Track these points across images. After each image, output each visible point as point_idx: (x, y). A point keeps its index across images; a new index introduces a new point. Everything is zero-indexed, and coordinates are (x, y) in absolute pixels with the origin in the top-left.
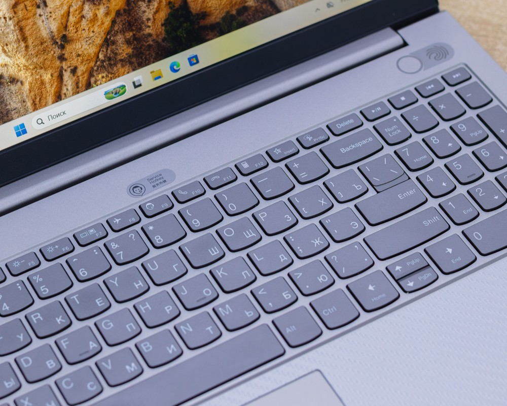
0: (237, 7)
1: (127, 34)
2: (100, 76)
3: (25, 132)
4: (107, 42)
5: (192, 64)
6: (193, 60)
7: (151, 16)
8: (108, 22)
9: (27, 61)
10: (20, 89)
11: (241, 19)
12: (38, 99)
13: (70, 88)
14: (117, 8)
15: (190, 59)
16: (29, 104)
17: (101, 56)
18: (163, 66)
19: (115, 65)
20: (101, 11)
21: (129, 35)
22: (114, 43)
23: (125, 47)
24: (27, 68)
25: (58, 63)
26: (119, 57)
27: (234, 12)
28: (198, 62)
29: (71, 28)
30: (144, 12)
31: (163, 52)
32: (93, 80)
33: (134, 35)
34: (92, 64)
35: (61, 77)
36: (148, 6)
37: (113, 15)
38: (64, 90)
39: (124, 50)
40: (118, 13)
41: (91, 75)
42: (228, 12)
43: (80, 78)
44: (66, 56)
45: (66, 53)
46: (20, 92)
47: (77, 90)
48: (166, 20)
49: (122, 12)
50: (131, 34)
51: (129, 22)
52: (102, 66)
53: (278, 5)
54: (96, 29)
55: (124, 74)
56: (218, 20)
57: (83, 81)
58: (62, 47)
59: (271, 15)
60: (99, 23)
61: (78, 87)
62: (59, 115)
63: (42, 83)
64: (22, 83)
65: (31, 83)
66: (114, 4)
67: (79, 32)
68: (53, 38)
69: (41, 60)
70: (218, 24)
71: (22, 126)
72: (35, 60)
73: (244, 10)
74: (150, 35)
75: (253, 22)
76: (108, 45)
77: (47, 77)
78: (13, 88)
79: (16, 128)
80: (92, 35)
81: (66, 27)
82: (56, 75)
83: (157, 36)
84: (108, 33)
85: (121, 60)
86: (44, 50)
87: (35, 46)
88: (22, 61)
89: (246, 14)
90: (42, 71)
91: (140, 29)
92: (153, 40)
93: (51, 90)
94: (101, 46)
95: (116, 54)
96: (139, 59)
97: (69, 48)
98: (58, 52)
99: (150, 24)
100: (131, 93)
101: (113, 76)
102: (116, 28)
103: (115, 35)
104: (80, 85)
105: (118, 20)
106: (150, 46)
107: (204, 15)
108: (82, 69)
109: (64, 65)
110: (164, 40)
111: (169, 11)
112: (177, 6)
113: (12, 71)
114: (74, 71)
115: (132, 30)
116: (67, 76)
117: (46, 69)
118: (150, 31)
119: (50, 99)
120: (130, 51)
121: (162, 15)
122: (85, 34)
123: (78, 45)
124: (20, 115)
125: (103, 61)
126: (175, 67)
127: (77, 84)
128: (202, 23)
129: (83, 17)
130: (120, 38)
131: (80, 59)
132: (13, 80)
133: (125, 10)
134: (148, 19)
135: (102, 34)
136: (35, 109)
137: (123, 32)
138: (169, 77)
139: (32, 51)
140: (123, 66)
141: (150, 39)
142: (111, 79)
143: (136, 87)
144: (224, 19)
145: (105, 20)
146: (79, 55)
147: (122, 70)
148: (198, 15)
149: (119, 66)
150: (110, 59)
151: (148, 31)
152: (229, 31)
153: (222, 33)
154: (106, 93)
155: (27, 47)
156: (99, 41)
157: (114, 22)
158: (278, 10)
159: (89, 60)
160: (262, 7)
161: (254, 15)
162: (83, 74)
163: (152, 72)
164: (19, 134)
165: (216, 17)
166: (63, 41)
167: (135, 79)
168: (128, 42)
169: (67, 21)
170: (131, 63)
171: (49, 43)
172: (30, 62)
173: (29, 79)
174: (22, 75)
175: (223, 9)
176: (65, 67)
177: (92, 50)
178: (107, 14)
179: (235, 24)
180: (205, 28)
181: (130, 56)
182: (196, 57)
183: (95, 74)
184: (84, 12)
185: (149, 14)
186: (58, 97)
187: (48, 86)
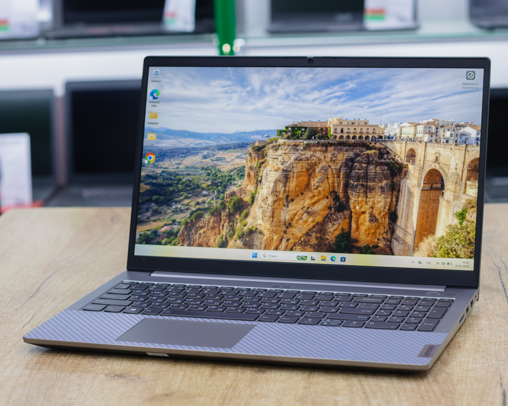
0: (373, 244)
1: (318, 234)
2: (298, 247)
3: (256, 257)
4: (307, 234)
5: (341, 261)
6: (343, 259)
7: (332, 231)
8: (311, 225)
9: (270, 227)
10: (262, 238)
11: (373, 250)
12: (267, 245)
13: (283, 247)
14: (318, 221)
15: (341, 258)
16: (263, 246)
17: (302, 239)
18: (328, 255)
19: (307, 245)
20: (311, 219)
21: (319, 235)
22: (310, 235)
23: (314, 239)
24: (269, 230)
25: (283, 234)
26: (310, 243)
27: (371, 246)
28: (345, 261)
29: (294, 221)
30: (330, 228)
31: (331, 250)
32: (294, 248)
33: (321, 236)
34: (297, 241)
35: (281, 240)
36: (332, 226)
37: (315, 223)
38: (280, 247)
39: (313, 241)
40: (317, 223)
41: (294, 245)
42: (368, 245)
43: (289, 245)
44: (287, 232)
45: (288, 231)
46: (261, 239)
47: (286, 249)
48: (338, 236)
49: (319, 223)
50: (320, 235)
51: (321, 229)
52: (301, 244)
53: (394, 251)
54: (305, 226)
55: (309, 251)
56: (362, 246)
57: (290, 246)
58: (287, 228)
59: (389, 255)
60: (307, 224)
61: (286, 248)
62: (273, 256)
63: (272, 239)
64: (264, 235)
65: (267, 237)
66: (317, 218)
67: (297, 224)
68: (285, 222)
69: (276, 229)
70: (361, 248)
71: (256, 254)
72: (274, 228)
73: (376, 246)
74: (328, 239)
75: (378, 254)
76: (307, 236)
77: (275, 238)
78: (260, 236)
79: (253, 254)
80: (302, 228)
81: (292, 220)
82: (280, 238)
83: (331, 241)
84: (310, 230)
85: (310, 245)
86: (279, 226)
87: (276, 222)
88: (268, 226)
89: (376, 249)
90: (274, 234)
91: (325, 235)
92: (328, 242)
93: (275, 244)
94: (304, 235)
95: (309, 241)
96: (319, 248)
97: (290, 229)
98: (285, 229)
99: (330, 234)
100: (308, 261)
101: (304, 250)
102: (314, 230)
103: (312, 232)
104: (288, 248)
105: (316, 227)
106: (326, 244)
107: (356, 241)
108: (292, 241)
109: (285, 236)
110: (333, 244)
111: (341, 232)
112: (345, 231)
113: (262, 228)
114: (288, 240)
115: (321, 234)
116: (284, 241)
117: (276, 234)
118: (329, 238)
119: (273, 248)
120: (316, 242)
121: (337, 233)
122: (299, 226)
123: (294, 230)
124: (257, 249)
125: (302, 242)
126: (333, 259)
127: (287, 246)
128: (354, 244)
129: (301, 218)
130: (314, 235)
131: (293, 236)
132: (261, 233)
133: (321, 223)
134: (330, 232)
135: (307, 229)
136: (265, 249)
137: (316, 232)
138: (328, 262)
139: (274, 224)
140: (310, 248)
141: (327, 241)
142: (302, 251)
143: (312, 259)
144: (365, 247)
145: (310, 224)
146: (293, 234)
147: (309, 249)
148: (353, 240)
149: (308, 247)
150: (305, 242)
151: (327, 237)
152: (365, 253)
153: (361, 253)
154: (298, 256)
155: (272, 221)
156: (304, 232)
157: (314, 226)
158: (393, 254)
159: (296, 238)
160: (385, 249)
161: (380, 251)
162: (291, 243)
163: (322, 256)
164: (253, 257)
165: (362, 244)
166: (289, 225)
167: (313, 256)
168: (317, 238)
169: (294, 217)
170: (314, 248)
171: (282, 223)
172: (271, 228)
173: (268, 235)
174: (266, 232)
175: (366, 242)
176: (285, 237)
177: (299, 235)
178: (313, 222)
179: (369, 251)
180: (355, 247)
181: (315, 245)
182: (345, 258)
183: (296, 245)
184: (303, 217)
185: (331, 230)
186: (276, 248)
187: (274, 242)
